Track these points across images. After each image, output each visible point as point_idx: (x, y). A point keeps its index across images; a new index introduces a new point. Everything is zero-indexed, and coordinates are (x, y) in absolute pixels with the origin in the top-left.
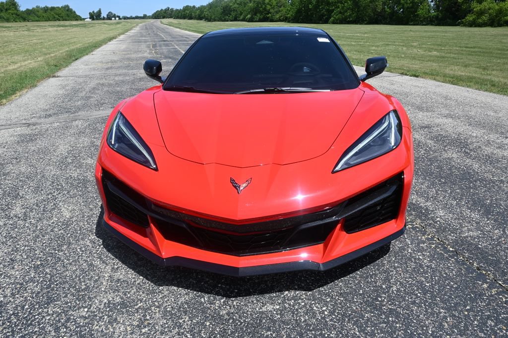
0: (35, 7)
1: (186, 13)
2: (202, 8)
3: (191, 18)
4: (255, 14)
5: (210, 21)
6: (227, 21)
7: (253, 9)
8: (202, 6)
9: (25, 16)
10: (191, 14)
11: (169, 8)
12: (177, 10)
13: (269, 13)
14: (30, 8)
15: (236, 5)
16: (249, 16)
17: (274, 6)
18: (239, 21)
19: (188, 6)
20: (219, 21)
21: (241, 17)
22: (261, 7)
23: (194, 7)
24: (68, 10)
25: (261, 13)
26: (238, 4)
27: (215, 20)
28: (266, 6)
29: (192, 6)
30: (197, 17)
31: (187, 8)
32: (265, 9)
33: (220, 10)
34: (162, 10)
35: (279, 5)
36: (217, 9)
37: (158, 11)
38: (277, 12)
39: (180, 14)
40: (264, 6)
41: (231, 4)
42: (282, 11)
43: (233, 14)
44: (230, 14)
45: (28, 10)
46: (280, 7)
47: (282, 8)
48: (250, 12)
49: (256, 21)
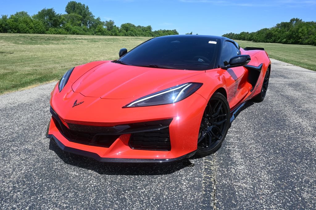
0: (159, 30)
1: (242, 37)
2: (252, 34)
3: (244, 39)
4: (289, 39)
5: (256, 42)
6: (268, 42)
7: (289, 36)
8: (253, 33)
9: (154, 34)
10: (245, 37)
11: (231, 33)
12: (236, 34)
13: (300, 38)
14: (157, 30)
15: (277, 33)
16: (285, 40)
17: (305, 34)
18: (276, 43)
19: (244, 32)
20: (262, 42)
21: (279, 41)
22: (295, 34)
23: (248, 33)
24: (175, 32)
25: (294, 38)
26: (278, 32)
27: (259, 42)
28: (298, 34)
29: (246, 32)
30: (248, 39)
31: (243, 33)
32: (297, 36)
33: (264, 35)
34: (227, 34)
35: (309, 33)
36: (263, 34)
37: (225, 34)
38: (307, 38)
39: (238, 37)
40: (297, 34)
41: (273, 32)
42: (311, 37)
43: (273, 38)
44: (271, 38)
45: (155, 31)
46: (310, 35)
47: (312, 36)
48: (286, 37)
49: (289, 44)
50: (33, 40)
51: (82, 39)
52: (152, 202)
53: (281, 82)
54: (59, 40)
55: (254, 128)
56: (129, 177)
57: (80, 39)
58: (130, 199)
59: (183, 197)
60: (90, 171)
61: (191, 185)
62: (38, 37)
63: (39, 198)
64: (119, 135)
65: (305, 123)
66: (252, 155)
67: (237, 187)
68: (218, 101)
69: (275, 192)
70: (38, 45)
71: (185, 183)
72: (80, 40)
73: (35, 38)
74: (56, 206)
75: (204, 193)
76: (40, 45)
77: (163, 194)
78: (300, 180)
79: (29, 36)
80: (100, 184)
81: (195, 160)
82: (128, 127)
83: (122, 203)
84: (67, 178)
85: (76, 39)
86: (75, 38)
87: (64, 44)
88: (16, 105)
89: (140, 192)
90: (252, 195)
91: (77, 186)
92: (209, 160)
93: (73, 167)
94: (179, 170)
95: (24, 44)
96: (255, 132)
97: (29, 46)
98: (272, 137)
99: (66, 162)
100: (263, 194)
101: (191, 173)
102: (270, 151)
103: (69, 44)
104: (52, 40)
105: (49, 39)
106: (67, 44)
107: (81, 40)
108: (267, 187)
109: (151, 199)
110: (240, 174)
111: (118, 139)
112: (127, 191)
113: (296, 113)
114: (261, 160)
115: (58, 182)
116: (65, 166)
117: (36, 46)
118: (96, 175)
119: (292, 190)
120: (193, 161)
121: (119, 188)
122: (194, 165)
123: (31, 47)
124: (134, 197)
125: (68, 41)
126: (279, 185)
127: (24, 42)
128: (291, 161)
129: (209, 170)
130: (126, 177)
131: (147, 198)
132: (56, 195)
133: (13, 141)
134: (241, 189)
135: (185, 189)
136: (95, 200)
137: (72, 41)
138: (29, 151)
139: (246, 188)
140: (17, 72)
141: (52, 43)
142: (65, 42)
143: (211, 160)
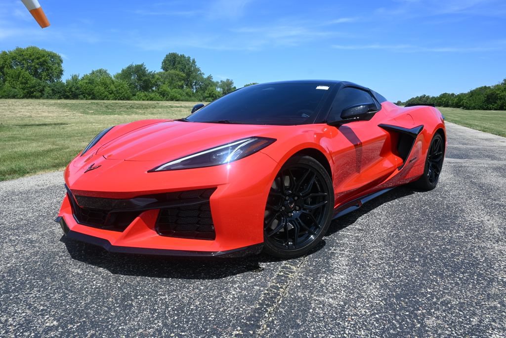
1: (443, 101)
2: (461, 97)
3: (447, 105)
5: (469, 109)
6: (490, 110)
8: (462, 94)
10: (448, 102)
11: (425, 95)
12: (433, 97)
15: (505, 93)
19: (446, 93)
20: (479, 109)
23: (453, 95)
27: (474, 108)
29: (451, 93)
30: (455, 104)
31: (444, 95)
33: (483, 98)
34: (417, 97)
36: (479, 97)
37: (413, 98)
39: (436, 102)
41: (499, 92)
43: (499, 102)
44: (496, 103)
50: (109, 109)
51: (181, 107)
52: (169, 312)
53: (480, 165)
54: (147, 108)
55: (395, 226)
56: (153, 280)
57: (178, 107)
58: (138, 307)
59: (221, 310)
60: (101, 269)
61: (242, 295)
62: (117, 103)
63: (11, 298)
64: (141, 212)
65: (492, 223)
66: (368, 261)
67: (317, 302)
68: (308, 170)
69: (377, 314)
70: (116, 116)
71: (234, 293)
72: (177, 109)
73: (112, 106)
74: (29, 309)
75: (258, 306)
76: (119, 115)
77: (191, 304)
78: (435, 300)
79: (104, 103)
80: (107, 285)
81: (269, 263)
82: (154, 200)
83: (124, 311)
84: (64, 276)
85: (172, 107)
86: (170, 106)
87: (153, 114)
88: (45, 187)
89: (159, 299)
90: (334, 314)
91: (71, 287)
92: (291, 265)
93: (80, 263)
94: (234, 274)
95: (95, 114)
96: (392, 232)
97: (102, 117)
98: (420, 238)
99: (73, 257)
100: (356, 315)
101: (252, 280)
102: (403, 258)
103: (160, 113)
104: (137, 108)
105: (132, 107)
106: (157, 114)
107: (179, 109)
108: (368, 305)
109: (169, 309)
110: (332, 285)
111: (137, 219)
112: (139, 297)
113: (483, 208)
114: (380, 269)
115: (48, 280)
116: (71, 261)
117: (112, 116)
118: (107, 274)
119: (412, 312)
120: (263, 265)
121: (131, 291)
122: (263, 269)
123: (105, 118)
124: (146, 304)
125: (160, 110)
126: (391, 305)
127: (97, 110)
128: (435, 273)
129: (283, 278)
130: (148, 279)
131: (164, 307)
132: (37, 295)
133: (17, 229)
134: (321, 305)
135: (229, 300)
136: (87, 304)
137: (165, 110)
138: (31, 242)
139: (330, 305)
140: (68, 148)
141: (136, 113)
142: (155, 110)
143: (295, 265)
